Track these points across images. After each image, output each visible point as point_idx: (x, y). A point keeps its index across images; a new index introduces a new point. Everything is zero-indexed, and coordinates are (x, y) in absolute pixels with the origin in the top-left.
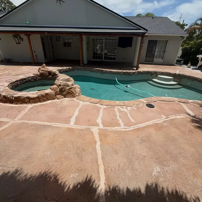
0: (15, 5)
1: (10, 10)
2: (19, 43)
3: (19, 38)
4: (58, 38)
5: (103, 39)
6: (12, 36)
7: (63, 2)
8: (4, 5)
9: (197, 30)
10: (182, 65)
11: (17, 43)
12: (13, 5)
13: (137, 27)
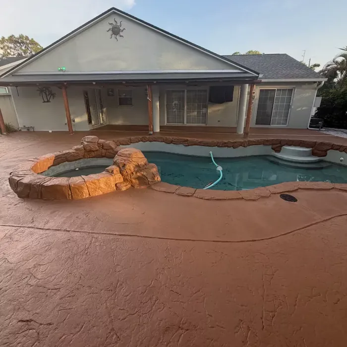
0: (42, 46)
1: (34, 53)
2: (48, 101)
3: (47, 94)
4: (111, 91)
5: (184, 91)
6: (38, 90)
7: (121, 36)
8: (25, 47)
9: (338, 72)
10: (322, 128)
11: (44, 102)
12: (38, 46)
13: (242, 70)
